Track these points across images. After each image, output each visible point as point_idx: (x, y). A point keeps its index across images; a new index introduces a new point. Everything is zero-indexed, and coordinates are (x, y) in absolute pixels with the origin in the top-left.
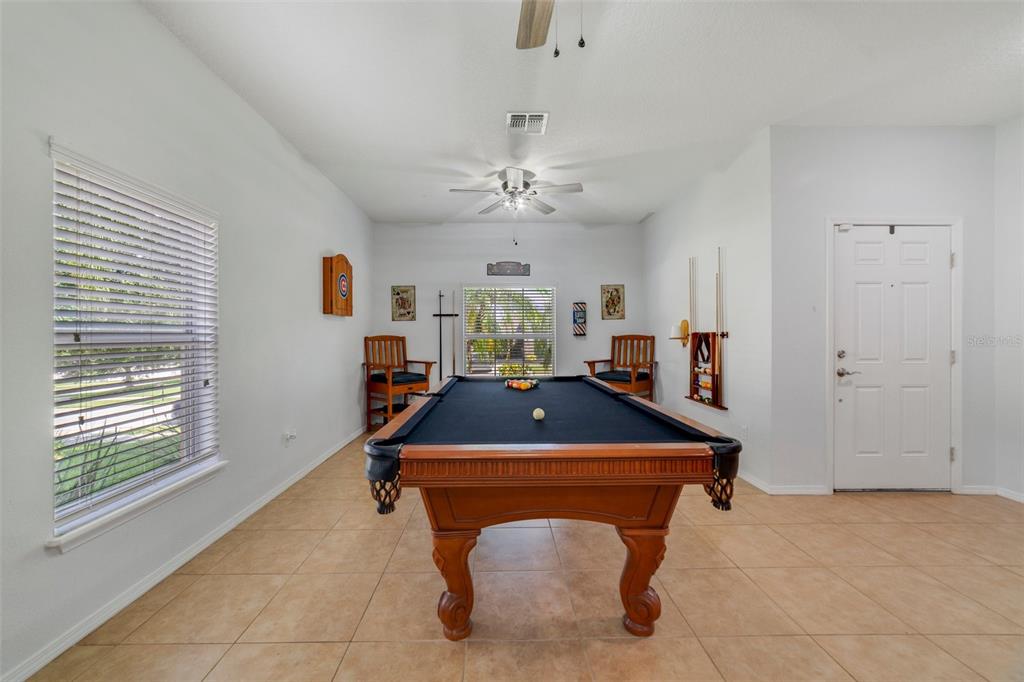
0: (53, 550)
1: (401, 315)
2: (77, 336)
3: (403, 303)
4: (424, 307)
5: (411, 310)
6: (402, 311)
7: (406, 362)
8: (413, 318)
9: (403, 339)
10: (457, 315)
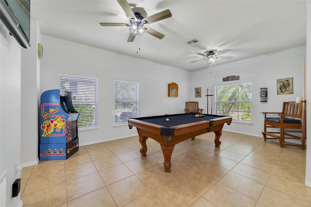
0: (114, 127)
1: (197, 96)
2: (117, 101)
3: (198, 92)
4: (204, 93)
5: (200, 94)
6: (198, 95)
7: (198, 109)
8: (200, 97)
9: (197, 103)
10: (213, 95)
